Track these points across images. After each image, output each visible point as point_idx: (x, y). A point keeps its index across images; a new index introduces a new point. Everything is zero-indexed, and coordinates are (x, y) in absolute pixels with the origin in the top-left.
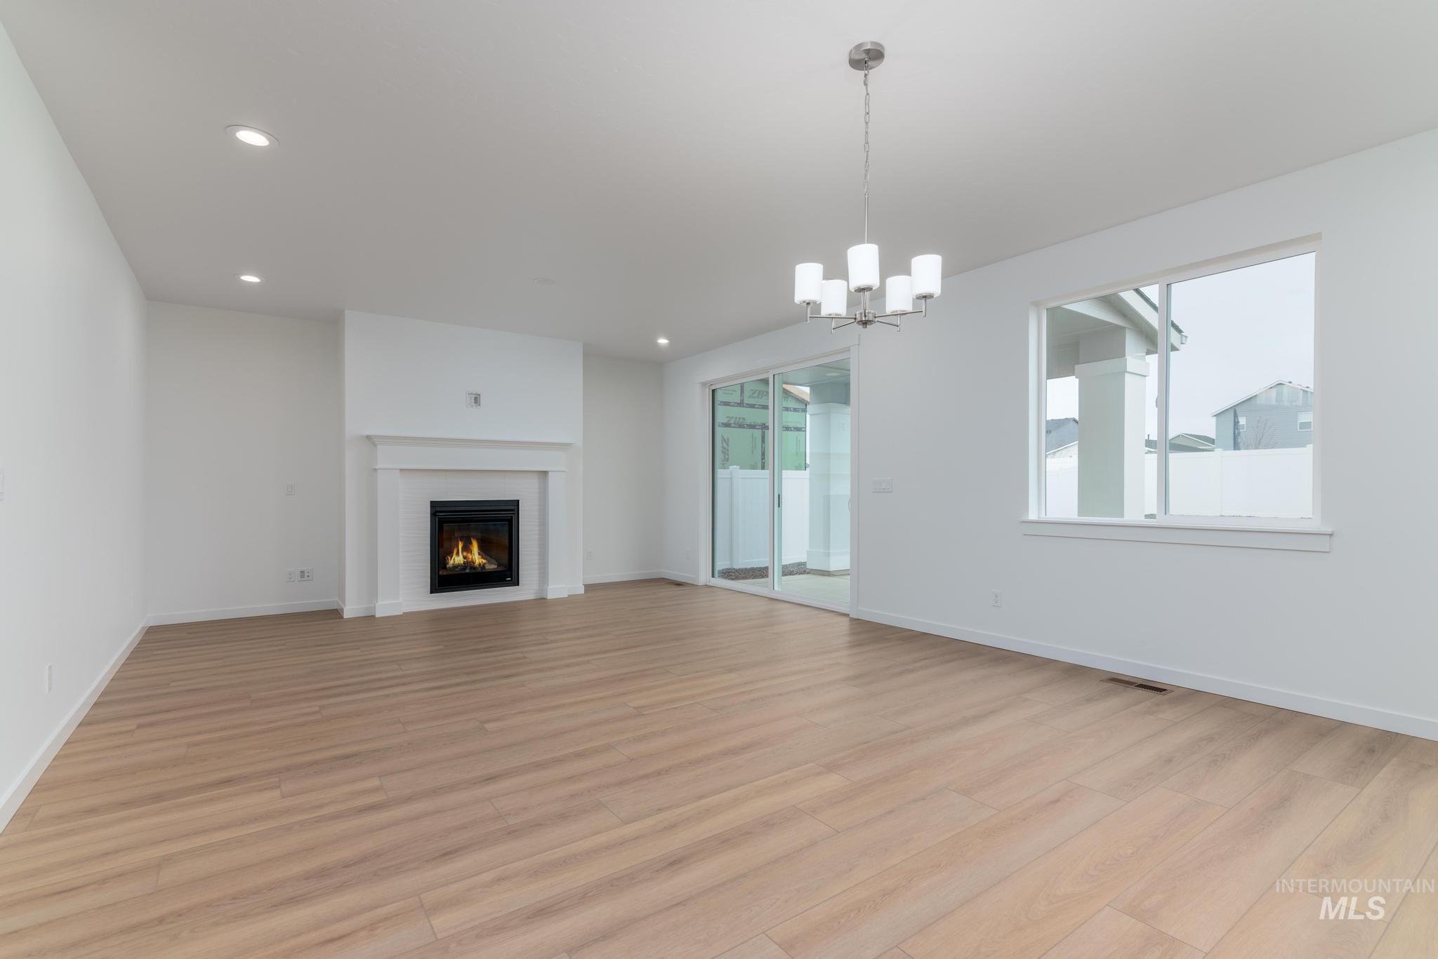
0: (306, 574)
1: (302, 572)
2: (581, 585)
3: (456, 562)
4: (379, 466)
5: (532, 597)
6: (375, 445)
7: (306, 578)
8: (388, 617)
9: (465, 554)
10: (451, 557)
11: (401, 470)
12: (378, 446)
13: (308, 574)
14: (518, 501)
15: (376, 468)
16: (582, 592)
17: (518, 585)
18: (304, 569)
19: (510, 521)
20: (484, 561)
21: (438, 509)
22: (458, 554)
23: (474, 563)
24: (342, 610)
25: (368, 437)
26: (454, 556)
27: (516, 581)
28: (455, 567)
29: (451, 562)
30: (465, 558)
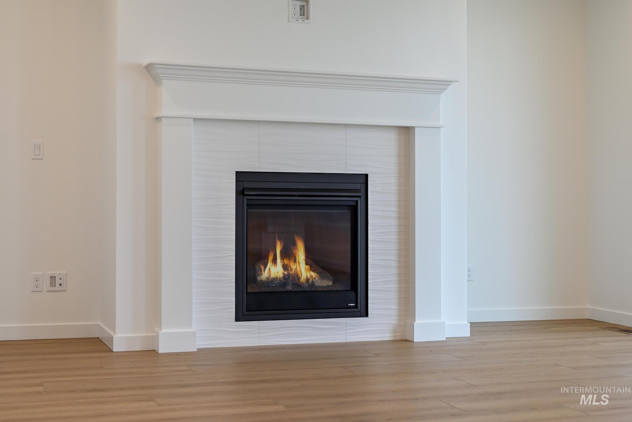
0: (58, 282)
1: (53, 278)
2: (466, 322)
3: (273, 276)
4: (164, 112)
5: (387, 336)
6: (157, 80)
7: (58, 287)
8: (178, 354)
9: (286, 262)
10: (265, 267)
11: (195, 119)
12: (164, 82)
13: (61, 282)
14: (367, 176)
15: (160, 115)
16: (467, 333)
17: (367, 315)
18: (55, 272)
19: (354, 209)
20: (314, 274)
21: (247, 185)
22: (275, 261)
23: (299, 278)
24: (111, 339)
25: (149, 68)
26: (270, 265)
27: (363, 311)
28: (271, 281)
29: (265, 275)
30: (285, 267)
